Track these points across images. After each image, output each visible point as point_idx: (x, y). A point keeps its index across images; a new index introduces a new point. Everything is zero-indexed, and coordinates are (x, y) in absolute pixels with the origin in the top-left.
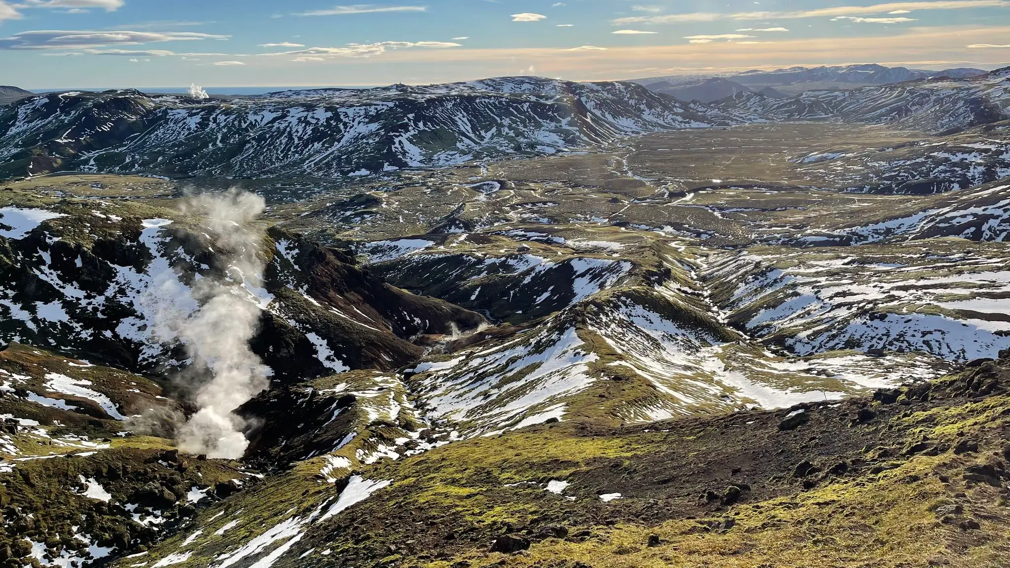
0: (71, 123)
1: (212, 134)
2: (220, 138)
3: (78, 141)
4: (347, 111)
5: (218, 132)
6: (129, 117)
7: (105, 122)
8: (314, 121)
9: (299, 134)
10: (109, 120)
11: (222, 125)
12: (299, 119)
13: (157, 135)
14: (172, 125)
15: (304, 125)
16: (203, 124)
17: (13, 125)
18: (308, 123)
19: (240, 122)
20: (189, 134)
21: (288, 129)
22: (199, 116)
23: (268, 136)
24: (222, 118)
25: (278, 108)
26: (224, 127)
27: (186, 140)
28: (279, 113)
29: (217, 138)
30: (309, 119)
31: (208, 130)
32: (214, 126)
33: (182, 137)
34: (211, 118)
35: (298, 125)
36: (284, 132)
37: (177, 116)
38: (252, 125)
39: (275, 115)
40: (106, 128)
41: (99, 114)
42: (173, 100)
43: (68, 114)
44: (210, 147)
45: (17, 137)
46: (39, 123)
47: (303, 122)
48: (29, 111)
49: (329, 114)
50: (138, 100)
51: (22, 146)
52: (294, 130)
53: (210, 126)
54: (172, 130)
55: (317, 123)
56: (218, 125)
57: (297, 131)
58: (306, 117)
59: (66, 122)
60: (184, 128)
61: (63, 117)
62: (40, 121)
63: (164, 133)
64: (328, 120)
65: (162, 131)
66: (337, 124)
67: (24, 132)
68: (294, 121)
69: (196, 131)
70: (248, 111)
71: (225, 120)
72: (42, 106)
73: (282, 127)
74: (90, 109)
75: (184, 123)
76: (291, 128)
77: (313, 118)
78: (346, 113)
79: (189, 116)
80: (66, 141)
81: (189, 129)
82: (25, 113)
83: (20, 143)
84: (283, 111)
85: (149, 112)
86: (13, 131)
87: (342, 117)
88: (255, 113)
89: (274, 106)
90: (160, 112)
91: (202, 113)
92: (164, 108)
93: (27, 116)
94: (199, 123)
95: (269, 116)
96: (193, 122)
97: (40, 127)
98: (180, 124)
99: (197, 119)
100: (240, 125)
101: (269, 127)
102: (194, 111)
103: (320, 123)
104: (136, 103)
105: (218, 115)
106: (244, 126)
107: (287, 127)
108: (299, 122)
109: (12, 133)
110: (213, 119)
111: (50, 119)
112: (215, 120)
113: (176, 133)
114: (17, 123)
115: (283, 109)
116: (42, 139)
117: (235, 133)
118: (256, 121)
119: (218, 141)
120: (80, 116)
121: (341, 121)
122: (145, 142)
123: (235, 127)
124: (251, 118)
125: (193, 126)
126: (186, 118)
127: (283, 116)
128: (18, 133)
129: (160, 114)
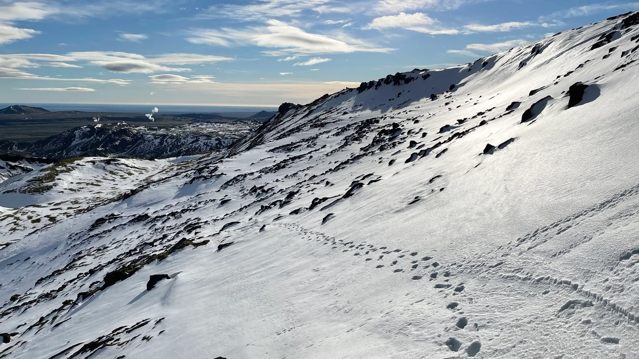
0: (103, 141)
1: (166, 148)
2: (169, 150)
3: (106, 149)
4: (225, 140)
5: (168, 147)
6: (126, 138)
7: (117, 140)
8: (210, 145)
9: (204, 150)
10: (118, 140)
11: (170, 143)
12: (204, 143)
13: (141, 147)
14: (147, 143)
15: (206, 146)
16: (161, 143)
17: (74, 140)
18: (208, 145)
19: (177, 143)
20: (155, 147)
21: (199, 148)
22: (159, 139)
23: (190, 150)
24: (169, 140)
25: (194, 137)
26: (170, 144)
27: (154, 150)
28: (195, 139)
29: (167, 150)
30: (208, 143)
31: (163, 146)
32: (166, 144)
33: (152, 149)
34: (165, 140)
35: (203, 146)
36: (197, 149)
37: (149, 139)
38: (183, 144)
39: (193, 140)
40: (117, 143)
41: (114, 137)
42: (144, 129)
43: (100, 136)
44: (165, 154)
45: (77, 146)
46: (87, 140)
47: (206, 145)
48: (81, 134)
49: (217, 142)
50: (130, 129)
51: (81, 151)
52: (202, 148)
53: (164, 144)
54: (147, 145)
55: (212, 146)
56: (168, 143)
57: (203, 149)
58: (207, 143)
59: (100, 140)
60: (153, 144)
61: (98, 138)
62: (87, 139)
63: (144, 146)
64: (216, 144)
65: (143, 145)
66: (220, 146)
67: (80, 144)
68: (202, 144)
69: (158, 146)
70: (181, 137)
71: (171, 141)
72: (87, 132)
73: (197, 146)
74: (111, 135)
75: (153, 142)
76: (200, 147)
77: (210, 143)
78: (224, 142)
79: (155, 139)
80: (101, 149)
81: (155, 145)
82: (79, 135)
83: (80, 149)
84: (197, 138)
85: (135, 135)
86: (74, 143)
87: (222, 143)
88: (184, 139)
89: (193, 135)
90: (140, 135)
91: (161, 138)
92: (141, 133)
93: (80, 136)
94: (159, 142)
95: (190, 140)
96: (157, 142)
97: (88, 142)
98: (151, 143)
99: (158, 140)
100: (177, 144)
101: (191, 146)
102: (157, 137)
103: (213, 145)
104: (129, 131)
105: (167, 139)
106: (179, 144)
107: (199, 146)
108: (204, 145)
109: (74, 144)
110: (166, 140)
111: (91, 138)
112: (166, 141)
113: (149, 146)
114: (76, 139)
115: (197, 137)
116: (90, 148)
117: (175, 147)
118: (184, 142)
119: (168, 151)
120: (106, 138)
121: (222, 145)
122: (135, 150)
123: (175, 145)
124: (182, 141)
125: (157, 144)
126: (153, 140)
127: (197, 140)
128: (77, 144)
129: (140, 136)
